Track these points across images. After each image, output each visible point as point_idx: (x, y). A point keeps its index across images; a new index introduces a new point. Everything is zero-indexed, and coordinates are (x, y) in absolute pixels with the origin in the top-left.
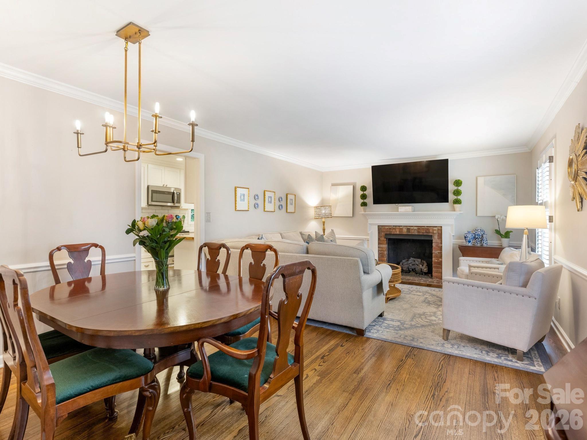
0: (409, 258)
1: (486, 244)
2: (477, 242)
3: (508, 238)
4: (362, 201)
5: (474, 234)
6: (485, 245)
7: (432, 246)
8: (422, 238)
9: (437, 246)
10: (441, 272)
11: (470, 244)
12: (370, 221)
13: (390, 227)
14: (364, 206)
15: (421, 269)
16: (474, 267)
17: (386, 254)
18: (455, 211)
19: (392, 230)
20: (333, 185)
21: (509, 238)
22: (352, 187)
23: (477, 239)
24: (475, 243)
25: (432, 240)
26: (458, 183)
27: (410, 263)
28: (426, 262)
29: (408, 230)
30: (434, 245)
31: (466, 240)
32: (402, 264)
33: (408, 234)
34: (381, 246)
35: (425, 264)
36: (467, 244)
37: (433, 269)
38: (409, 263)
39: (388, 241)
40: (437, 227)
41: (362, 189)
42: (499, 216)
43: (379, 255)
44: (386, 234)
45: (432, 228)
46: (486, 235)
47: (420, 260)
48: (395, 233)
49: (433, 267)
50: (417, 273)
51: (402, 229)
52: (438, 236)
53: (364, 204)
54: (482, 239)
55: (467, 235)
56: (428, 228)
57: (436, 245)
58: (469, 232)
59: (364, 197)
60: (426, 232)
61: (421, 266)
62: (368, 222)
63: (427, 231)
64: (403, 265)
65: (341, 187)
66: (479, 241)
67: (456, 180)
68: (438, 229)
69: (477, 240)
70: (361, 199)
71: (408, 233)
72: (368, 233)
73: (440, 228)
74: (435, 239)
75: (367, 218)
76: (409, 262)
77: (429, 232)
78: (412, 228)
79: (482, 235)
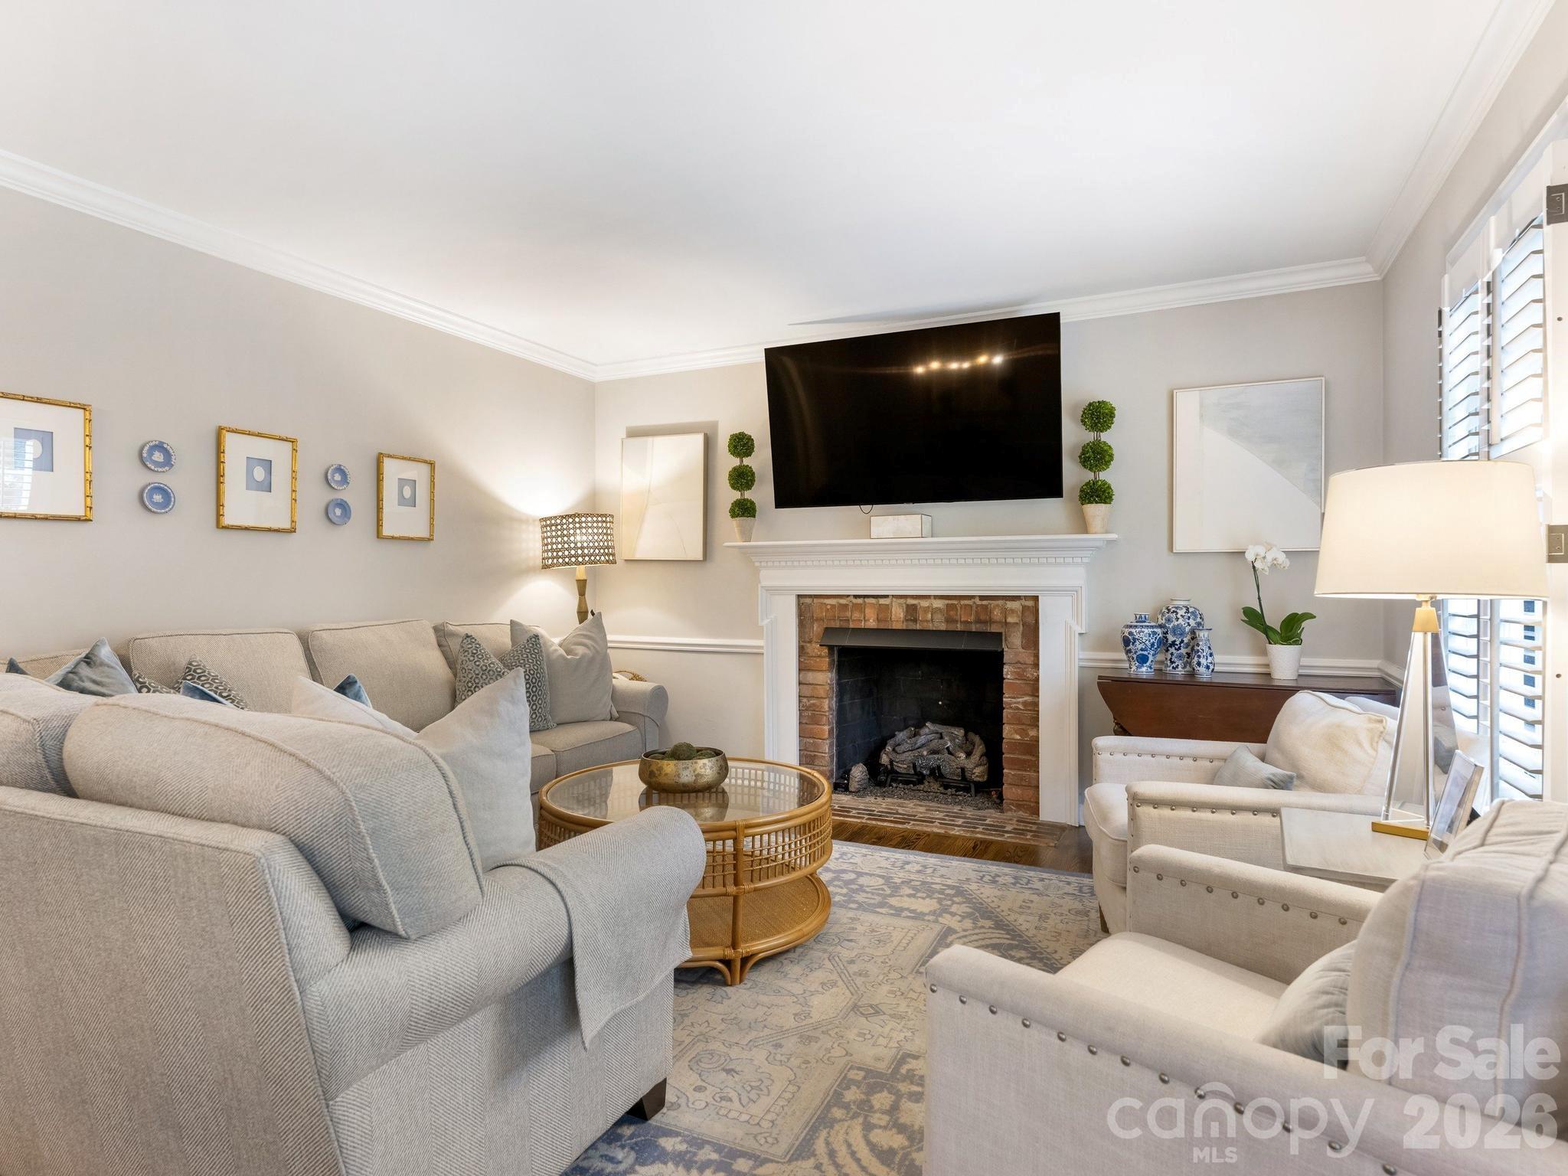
0: (920, 725)
1: (1208, 667)
2: (1172, 662)
3: (1296, 643)
4: (736, 495)
5: (1161, 626)
6: (1204, 674)
7: (1000, 678)
8: (962, 645)
9: (1020, 676)
10: (1034, 783)
11: (1144, 669)
12: (770, 577)
13: (843, 601)
14: (743, 515)
15: (963, 769)
16: (1156, 803)
17: (827, 709)
18: (1087, 533)
19: (848, 614)
20: (634, 433)
21: (1298, 642)
22: (698, 440)
23: (1172, 650)
24: (1167, 666)
25: (1003, 651)
26: (1098, 416)
27: (923, 746)
28: (982, 738)
29: (911, 610)
30: (1008, 672)
31: (1129, 651)
32: (894, 750)
33: (910, 628)
34: (811, 677)
35: (979, 749)
36: (1134, 668)
37: (1005, 771)
38: (918, 744)
39: (839, 656)
40: (1017, 598)
41: (735, 447)
42: (1261, 550)
43: (800, 715)
44: (827, 629)
45: (1000, 602)
46: (1206, 634)
47: (962, 731)
48: (862, 625)
49: (1004, 764)
50: (946, 787)
51: (887, 607)
52: (1023, 635)
53: (744, 509)
54: (1193, 649)
55: (1133, 630)
56: (984, 602)
57: (1018, 673)
58: (1141, 619)
59: (742, 478)
60: (978, 621)
61: (963, 755)
62: (760, 582)
63: (983, 617)
64: (896, 752)
65: (659, 441)
66: (1180, 657)
67: (1090, 404)
68: (1024, 608)
69: (1172, 654)
70: (733, 487)
71: (912, 626)
72: (760, 624)
73: (1030, 603)
74: (1013, 649)
75: (757, 564)
76: (921, 740)
77: (991, 622)
78: (924, 603)
79: (1193, 632)
